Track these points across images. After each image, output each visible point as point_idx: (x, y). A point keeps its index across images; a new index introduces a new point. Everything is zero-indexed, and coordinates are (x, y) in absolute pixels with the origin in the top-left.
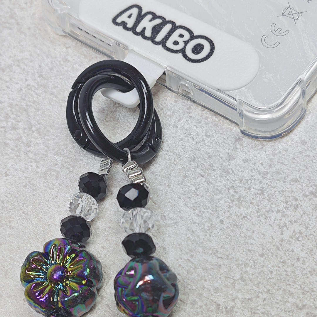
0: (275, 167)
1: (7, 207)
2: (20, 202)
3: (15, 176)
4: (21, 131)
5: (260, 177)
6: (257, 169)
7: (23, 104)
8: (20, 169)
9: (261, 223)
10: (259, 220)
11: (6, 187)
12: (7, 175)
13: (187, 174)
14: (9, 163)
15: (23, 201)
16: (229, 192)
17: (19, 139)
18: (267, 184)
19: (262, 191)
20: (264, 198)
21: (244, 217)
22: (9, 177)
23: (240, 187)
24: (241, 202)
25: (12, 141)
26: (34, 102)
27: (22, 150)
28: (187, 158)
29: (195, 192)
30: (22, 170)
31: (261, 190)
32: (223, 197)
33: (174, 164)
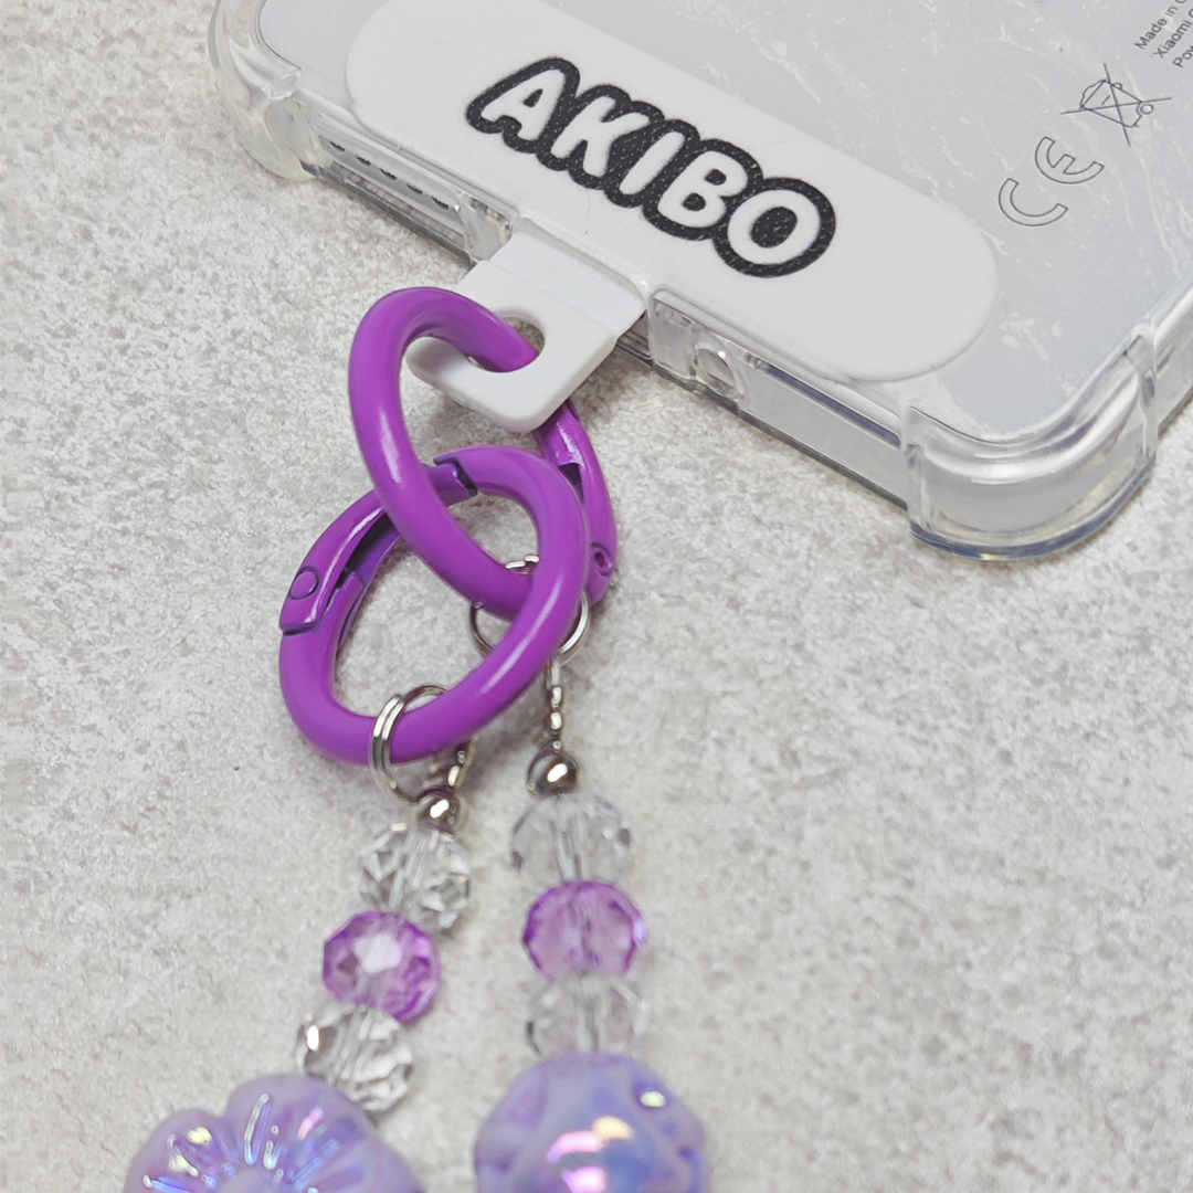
0: (1181, 553)
1: (198, 762)
2: (247, 743)
3: (219, 652)
4: (225, 494)
5: (1130, 594)
6: (1117, 566)
7: (225, 397)
8: (233, 627)
9: (1152, 751)
10: (1141, 741)
11: (188, 691)
12: (187, 650)
13: (859, 602)
14: (189, 608)
15: (258, 736)
16: (1019, 650)
17: (222, 520)
18: (1157, 615)
19: (1143, 642)
20: (1153, 665)
21: (1087, 736)
22: (198, 655)
23: (1060, 632)
24: (1068, 683)
25: (196, 531)
26: (265, 389)
27: (237, 557)
28: (852, 544)
29: (896, 661)
30: (242, 629)
31: (1137, 637)
32: (1000, 673)
33: (808, 567)
